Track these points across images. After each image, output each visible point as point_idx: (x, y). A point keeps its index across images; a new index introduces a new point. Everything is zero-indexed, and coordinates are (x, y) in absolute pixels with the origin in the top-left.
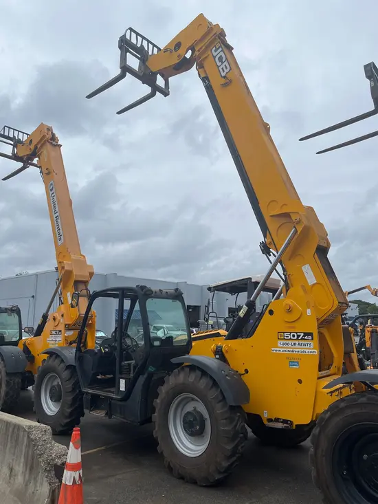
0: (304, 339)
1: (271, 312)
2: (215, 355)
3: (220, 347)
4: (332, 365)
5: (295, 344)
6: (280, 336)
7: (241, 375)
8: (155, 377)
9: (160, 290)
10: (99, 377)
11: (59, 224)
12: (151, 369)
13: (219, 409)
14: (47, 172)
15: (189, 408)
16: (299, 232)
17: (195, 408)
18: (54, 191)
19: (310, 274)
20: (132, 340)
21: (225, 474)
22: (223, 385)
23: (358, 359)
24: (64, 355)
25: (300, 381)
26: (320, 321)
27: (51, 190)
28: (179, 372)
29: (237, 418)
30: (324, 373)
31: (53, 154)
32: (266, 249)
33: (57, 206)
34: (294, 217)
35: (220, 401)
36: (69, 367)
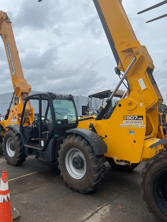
0: (138, 119)
1: (120, 105)
2: (90, 128)
3: (92, 124)
4: (152, 132)
5: (133, 122)
6: (125, 118)
7: (103, 138)
8: (58, 140)
9: (61, 95)
10: (32, 139)
11: (12, 64)
12: (56, 136)
13: (91, 157)
14: (4, 36)
15: (76, 155)
16: (137, 59)
17: (79, 155)
18: (8, 46)
19: (142, 84)
20: (48, 121)
21: (94, 188)
22: (93, 144)
23: (163, 129)
24: (15, 129)
25: (135, 141)
26: (147, 109)
27: (7, 46)
28: (70, 137)
29: (100, 161)
30: (148, 137)
31: (7, 27)
32: (118, 71)
33: (10, 54)
34: (135, 51)
35: (91, 152)
36: (18, 134)
